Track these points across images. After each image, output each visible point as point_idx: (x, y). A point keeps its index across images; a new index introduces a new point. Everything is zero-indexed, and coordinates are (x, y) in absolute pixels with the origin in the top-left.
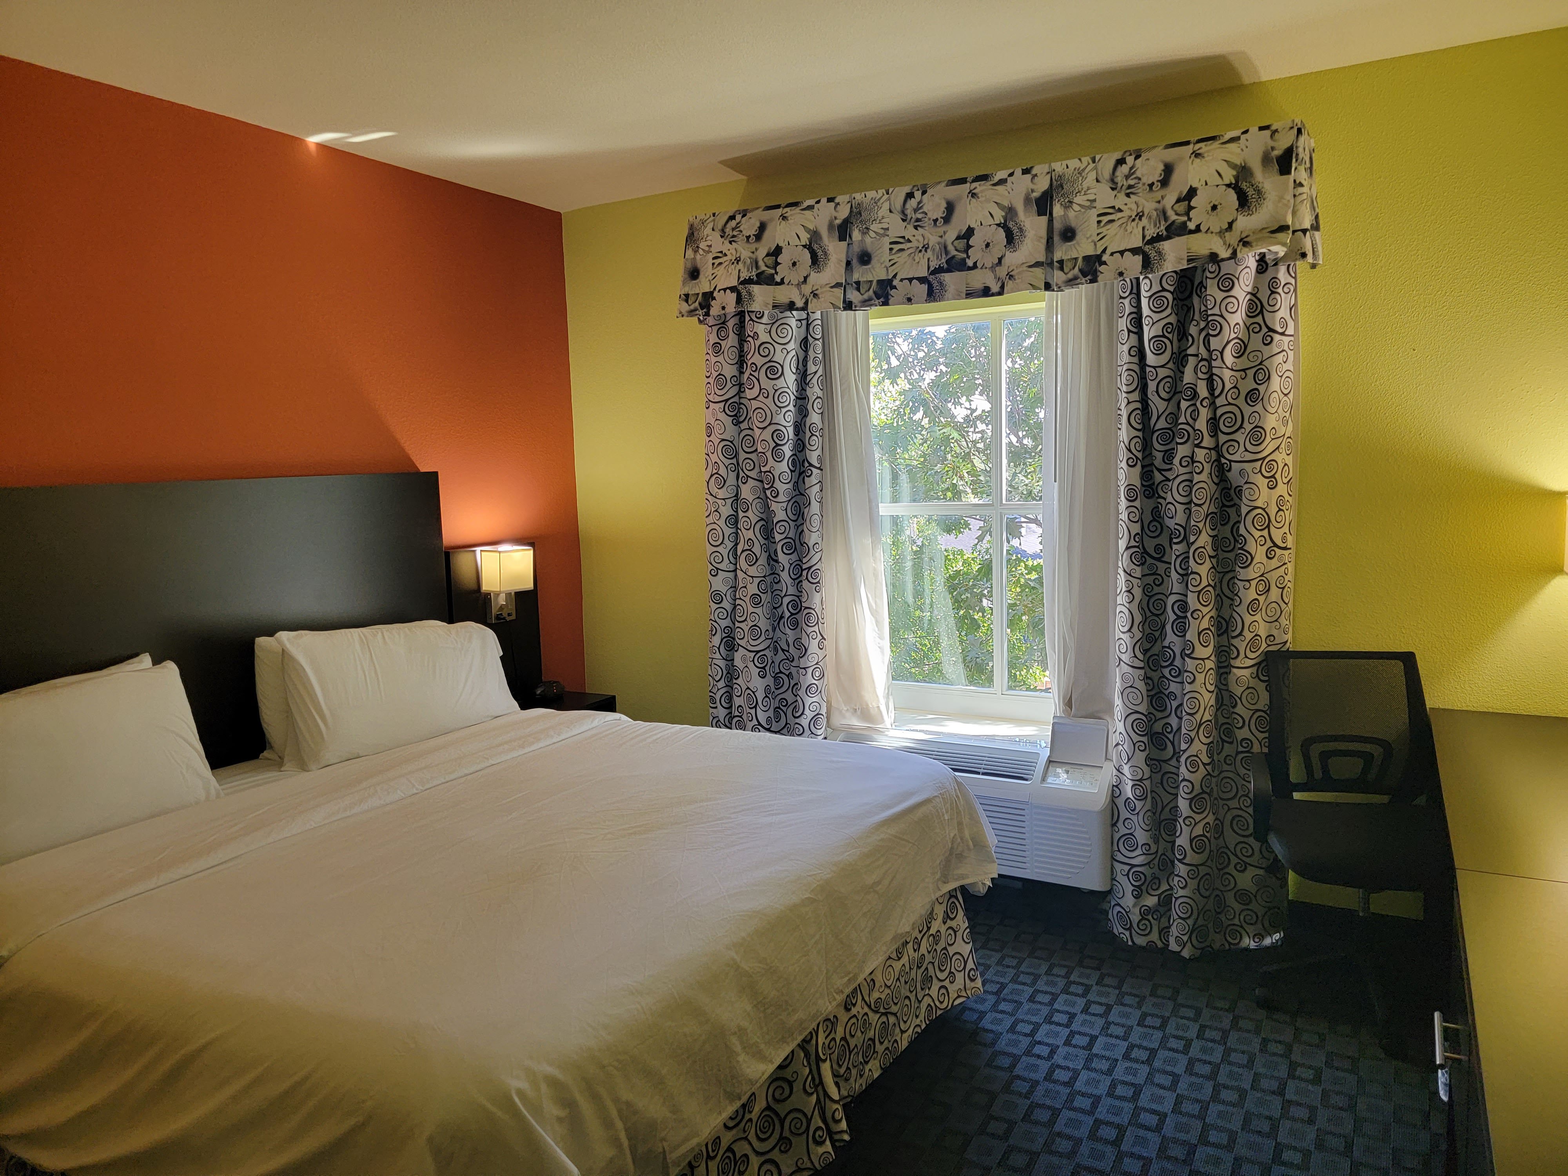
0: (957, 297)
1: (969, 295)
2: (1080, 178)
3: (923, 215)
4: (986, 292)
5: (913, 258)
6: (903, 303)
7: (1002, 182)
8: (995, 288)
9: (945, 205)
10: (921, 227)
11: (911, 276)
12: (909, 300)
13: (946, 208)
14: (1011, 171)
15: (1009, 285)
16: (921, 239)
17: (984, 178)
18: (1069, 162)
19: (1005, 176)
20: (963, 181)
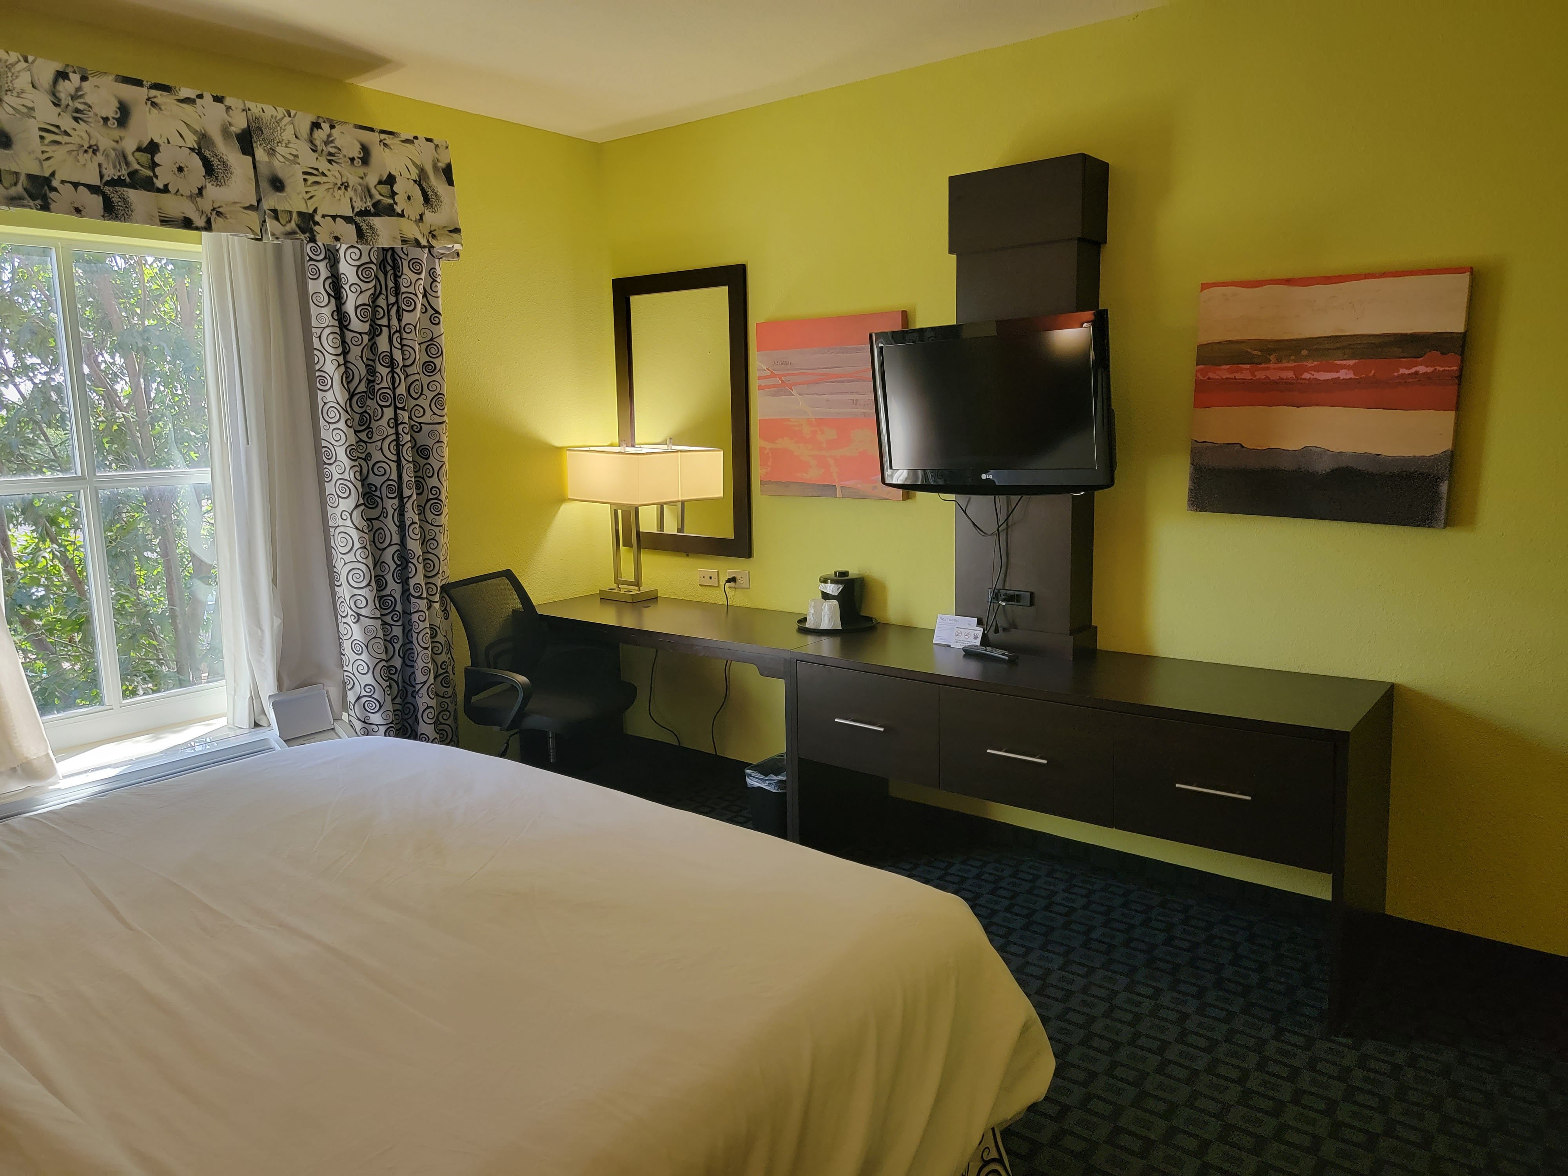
0: (150, 221)
1: (165, 222)
2: (279, 128)
3: (86, 107)
4: (187, 224)
5: (76, 157)
6: (70, 213)
7: (187, 101)
8: (200, 222)
9: (118, 105)
10: (85, 122)
11: (75, 180)
12: (78, 211)
13: (119, 108)
14: (199, 92)
15: (217, 222)
16: (85, 136)
17: (165, 88)
18: (265, 107)
19: (194, 97)
20: (138, 83)
